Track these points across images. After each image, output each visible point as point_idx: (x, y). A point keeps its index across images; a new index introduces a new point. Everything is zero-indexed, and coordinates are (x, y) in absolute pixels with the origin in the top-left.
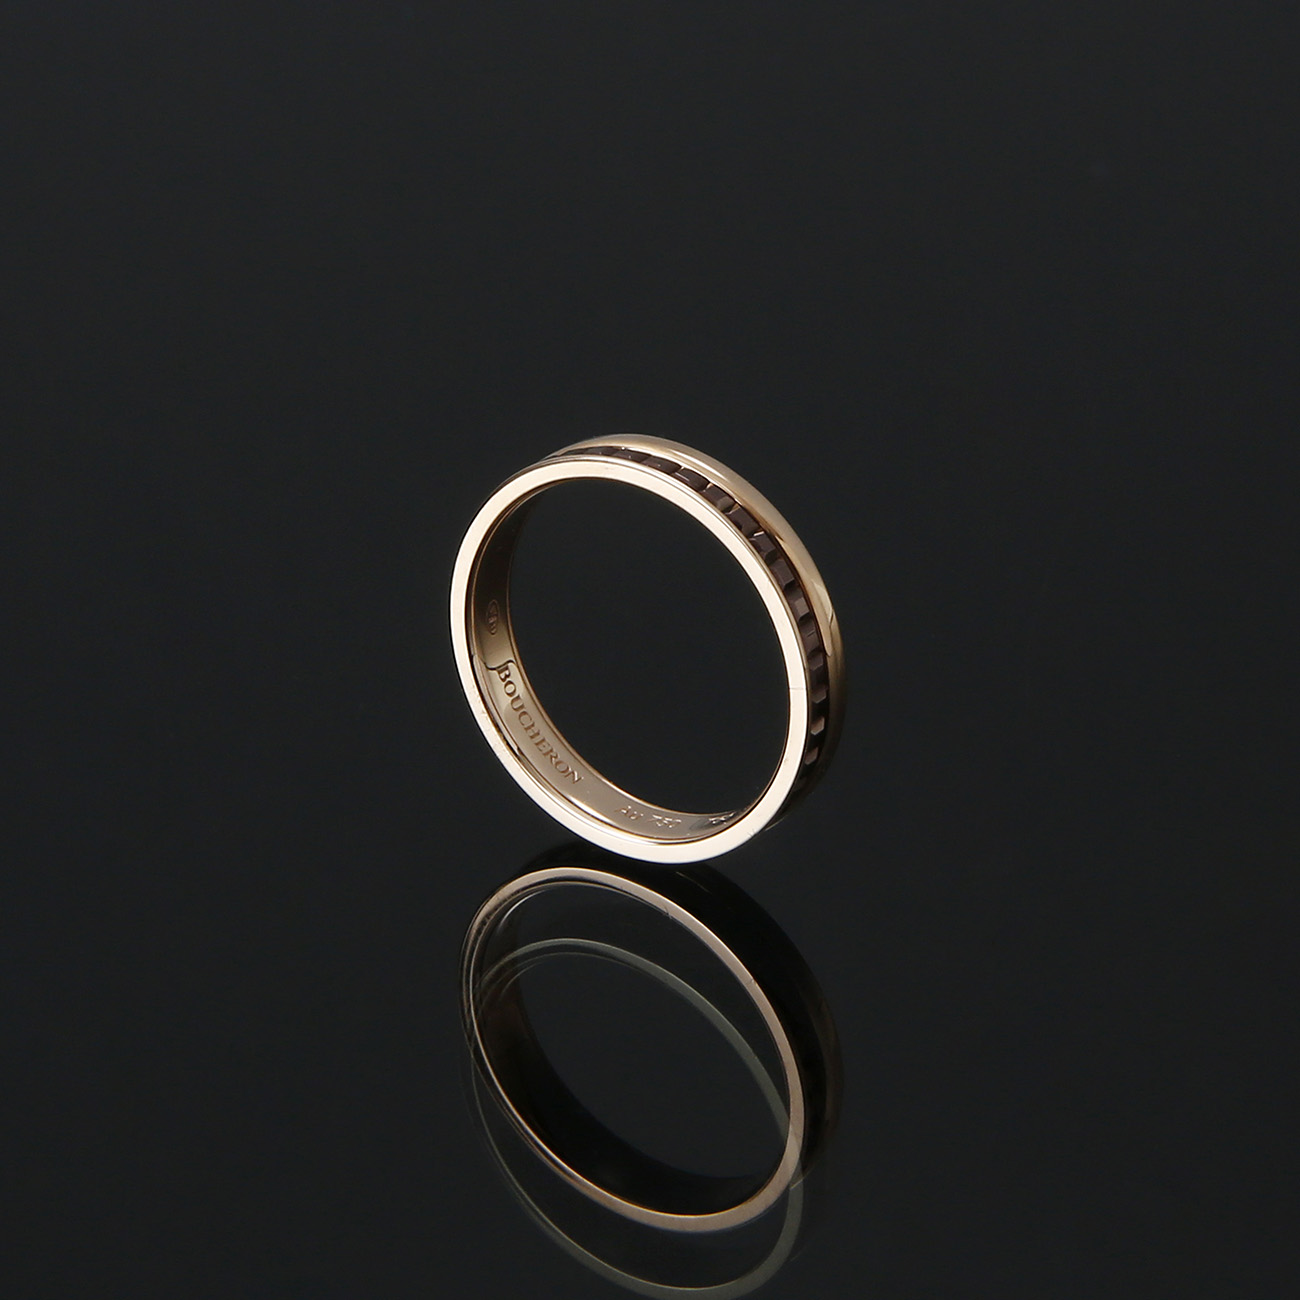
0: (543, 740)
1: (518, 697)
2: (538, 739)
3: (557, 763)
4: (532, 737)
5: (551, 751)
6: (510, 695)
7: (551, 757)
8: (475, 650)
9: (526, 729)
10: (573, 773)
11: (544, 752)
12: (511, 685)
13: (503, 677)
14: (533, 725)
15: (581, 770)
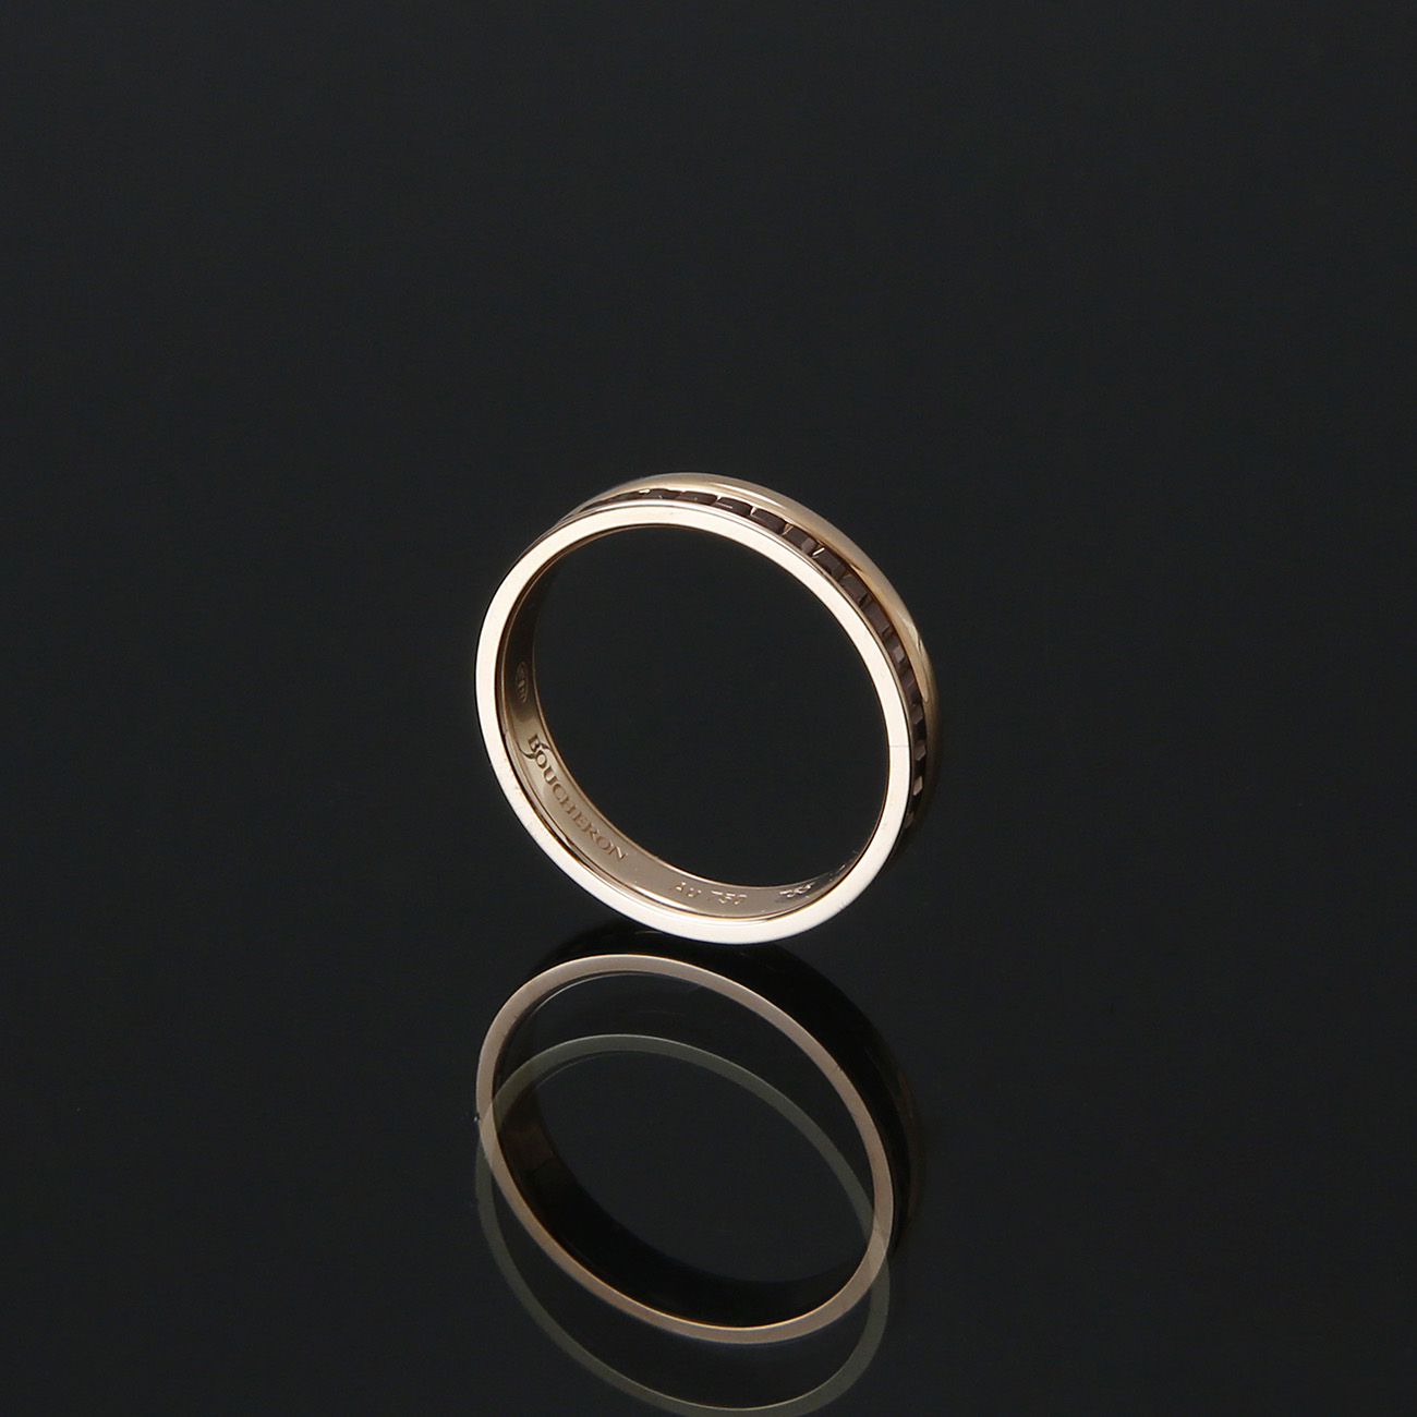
0: (580, 815)
1: (550, 769)
2: (575, 814)
3: (598, 840)
4: (569, 812)
5: (590, 825)
6: (542, 766)
7: (591, 833)
8: (506, 725)
9: (562, 803)
10: (615, 849)
11: (583, 827)
12: (542, 756)
13: (533, 747)
14: (567, 799)
15: (624, 847)
